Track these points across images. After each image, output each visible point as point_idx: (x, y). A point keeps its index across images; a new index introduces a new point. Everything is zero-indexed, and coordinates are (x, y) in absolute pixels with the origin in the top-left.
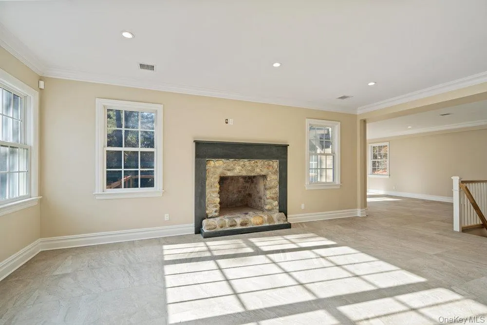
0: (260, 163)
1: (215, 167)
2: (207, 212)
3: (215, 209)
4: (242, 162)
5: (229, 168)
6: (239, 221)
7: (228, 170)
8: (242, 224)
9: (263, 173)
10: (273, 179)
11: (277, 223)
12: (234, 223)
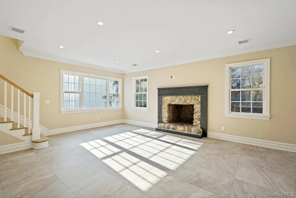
0: (189, 97)
1: (166, 100)
2: (163, 120)
3: (166, 119)
4: (179, 97)
5: (172, 100)
6: (171, 127)
7: (172, 101)
8: (173, 129)
9: (191, 104)
10: (197, 108)
11: (192, 133)
12: (169, 127)
